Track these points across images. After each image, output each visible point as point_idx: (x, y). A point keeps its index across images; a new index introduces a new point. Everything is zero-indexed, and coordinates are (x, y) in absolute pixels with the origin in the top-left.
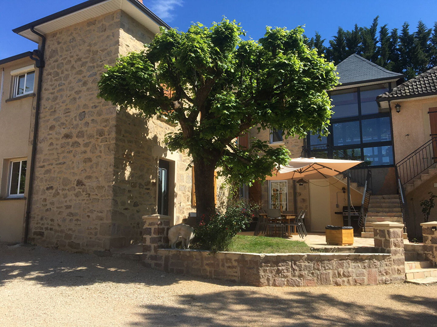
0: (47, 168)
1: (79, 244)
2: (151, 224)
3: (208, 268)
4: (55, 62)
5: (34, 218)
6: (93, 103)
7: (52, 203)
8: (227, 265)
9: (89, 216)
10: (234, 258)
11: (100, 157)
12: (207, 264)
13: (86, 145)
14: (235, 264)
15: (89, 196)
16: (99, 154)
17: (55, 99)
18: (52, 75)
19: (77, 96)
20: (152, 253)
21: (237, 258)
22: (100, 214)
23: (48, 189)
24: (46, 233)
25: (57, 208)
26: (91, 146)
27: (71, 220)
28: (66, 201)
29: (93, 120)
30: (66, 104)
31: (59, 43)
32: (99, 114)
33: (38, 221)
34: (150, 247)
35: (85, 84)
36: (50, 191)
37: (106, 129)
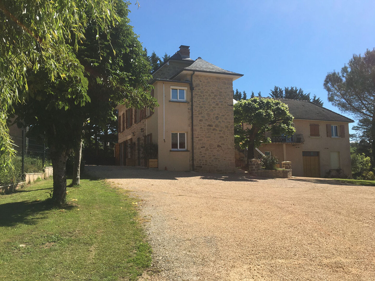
0: (200, 138)
1: (222, 170)
2: (254, 162)
3: (274, 175)
4: (199, 89)
5: (196, 160)
6: (222, 114)
7: (205, 154)
8: (279, 173)
9: (225, 159)
10: (281, 171)
11: (227, 136)
12: (274, 174)
13: (220, 131)
14: (282, 173)
15: (224, 152)
16: (227, 135)
17: (201, 107)
18: (198, 96)
19: (214, 109)
20: (256, 171)
21: (282, 171)
22: (230, 159)
23: (202, 147)
24: (203, 166)
25: (208, 156)
26: (223, 131)
27: (216, 161)
28: (213, 153)
29: (223, 121)
30: (207, 111)
31: (201, 81)
32: (226, 119)
33: (197, 161)
34: (255, 169)
35: (217, 104)
36: (203, 148)
37: (229, 126)
